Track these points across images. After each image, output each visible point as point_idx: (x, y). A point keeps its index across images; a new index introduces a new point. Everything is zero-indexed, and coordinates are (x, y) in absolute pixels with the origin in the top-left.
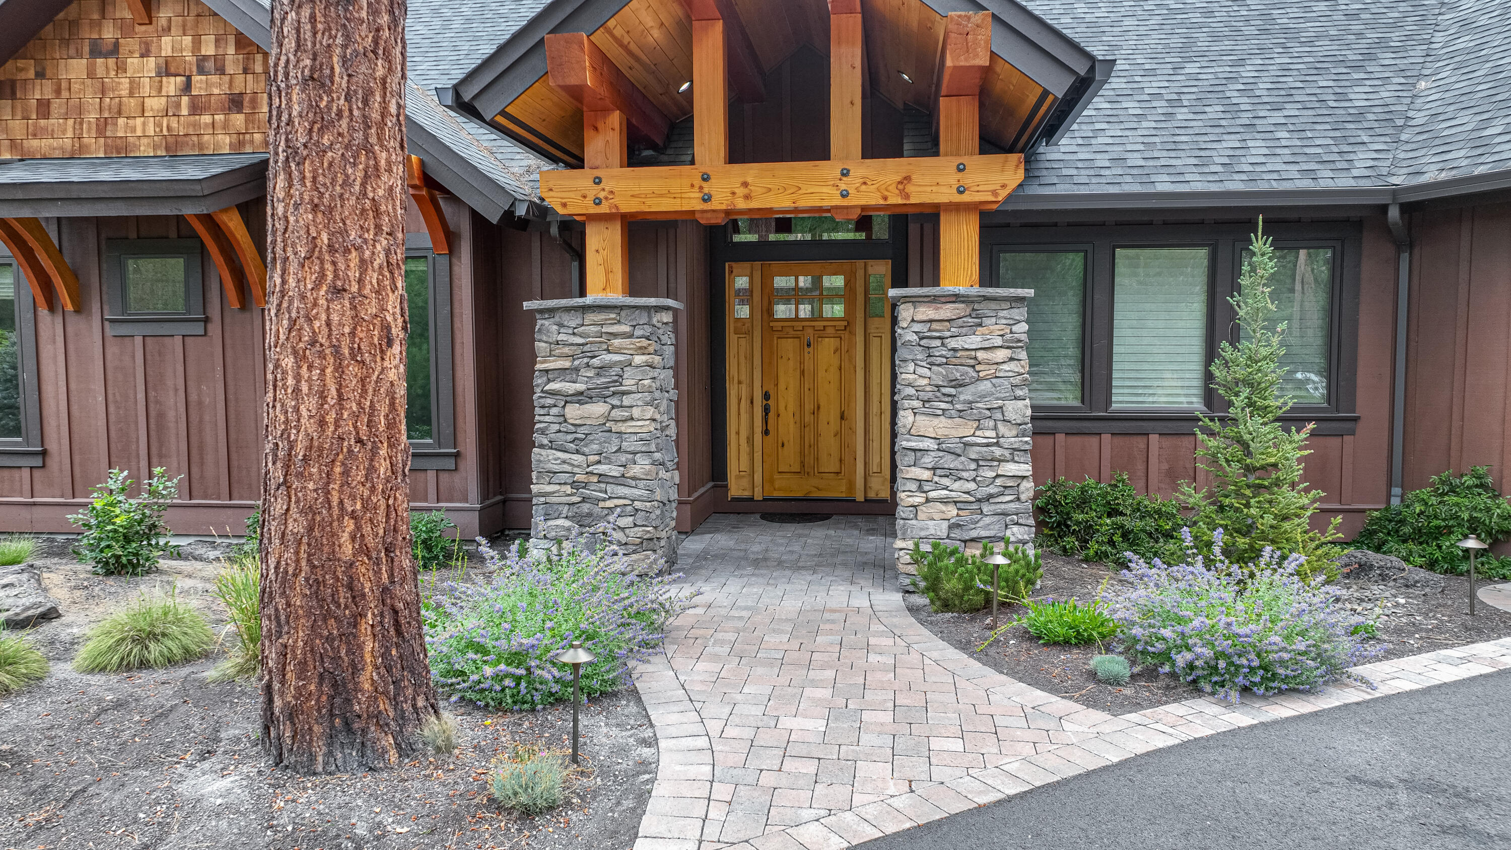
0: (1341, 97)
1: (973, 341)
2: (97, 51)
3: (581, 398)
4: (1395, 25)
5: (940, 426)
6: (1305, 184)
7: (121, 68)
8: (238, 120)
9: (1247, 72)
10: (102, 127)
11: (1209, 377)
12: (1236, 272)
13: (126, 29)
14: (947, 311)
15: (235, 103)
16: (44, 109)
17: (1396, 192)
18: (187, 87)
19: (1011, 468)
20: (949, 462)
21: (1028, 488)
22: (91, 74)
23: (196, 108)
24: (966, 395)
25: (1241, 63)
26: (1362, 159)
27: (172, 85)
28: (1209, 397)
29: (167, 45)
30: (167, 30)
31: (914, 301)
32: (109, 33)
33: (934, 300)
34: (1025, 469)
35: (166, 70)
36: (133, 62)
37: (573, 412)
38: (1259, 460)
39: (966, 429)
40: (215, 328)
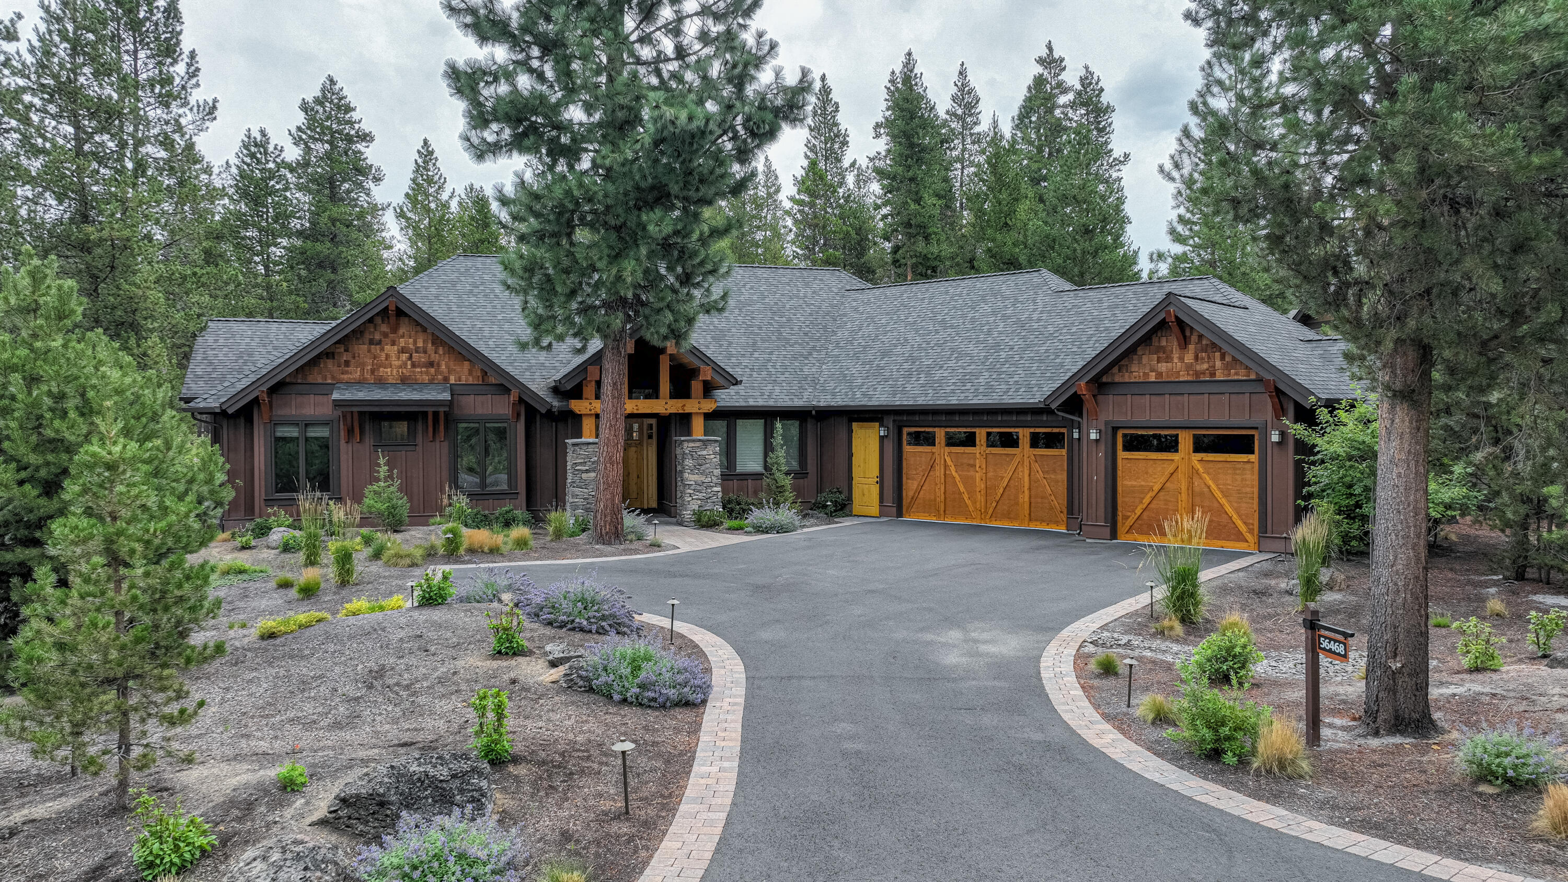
0: (801, 370)
1: (705, 453)
2: (371, 342)
3: (587, 471)
4: (818, 340)
5: (696, 478)
6: (790, 403)
7: (382, 350)
8: (432, 370)
9: (774, 357)
10: (373, 371)
11: (765, 462)
12: (772, 433)
13: (386, 335)
14: (697, 444)
15: (431, 364)
16: (347, 363)
17: (814, 407)
18: (410, 358)
19: (715, 489)
20: (698, 488)
21: (720, 494)
22: (369, 351)
23: (413, 366)
24: (703, 468)
25: (771, 353)
26: (806, 395)
27: (404, 357)
28: (766, 467)
29: (402, 342)
30: (403, 337)
31: (688, 441)
32: (377, 337)
33: (694, 441)
34: (719, 489)
35: (403, 350)
36: (387, 348)
37: (584, 476)
38: (780, 484)
39: (703, 478)
40: (419, 448)
